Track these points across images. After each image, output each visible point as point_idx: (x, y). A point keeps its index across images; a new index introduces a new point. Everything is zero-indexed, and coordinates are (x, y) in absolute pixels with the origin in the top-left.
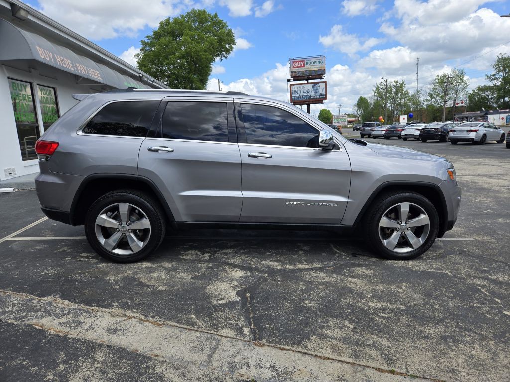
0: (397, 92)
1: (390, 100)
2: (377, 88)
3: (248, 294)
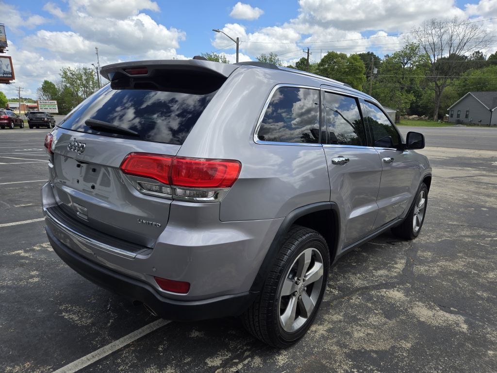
0: (87, 80)
1: (82, 88)
2: (65, 73)
3: (452, 309)
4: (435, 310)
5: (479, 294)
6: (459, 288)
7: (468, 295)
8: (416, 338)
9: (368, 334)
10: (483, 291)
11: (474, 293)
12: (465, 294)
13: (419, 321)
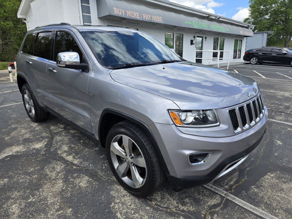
3: (9, 159)
4: (14, 153)
5: (6, 180)
6: (21, 174)
7: (11, 173)
8: (6, 141)
9: (21, 132)
10: (5, 184)
11: (8, 177)
12: (13, 172)
13: (14, 145)
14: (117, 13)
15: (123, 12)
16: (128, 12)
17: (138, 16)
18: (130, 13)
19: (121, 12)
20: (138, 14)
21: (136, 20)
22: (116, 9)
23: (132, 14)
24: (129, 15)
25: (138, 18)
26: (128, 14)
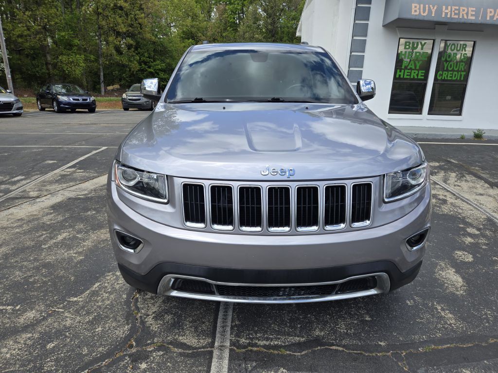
14: (417, 13)
15: (434, 11)
16: (447, 9)
17: (472, 15)
18: (451, 11)
19: (427, 11)
20: (472, 11)
21: (464, 24)
22: (418, 6)
23: (457, 12)
24: (446, 14)
25: (472, 18)
26: (444, 14)
